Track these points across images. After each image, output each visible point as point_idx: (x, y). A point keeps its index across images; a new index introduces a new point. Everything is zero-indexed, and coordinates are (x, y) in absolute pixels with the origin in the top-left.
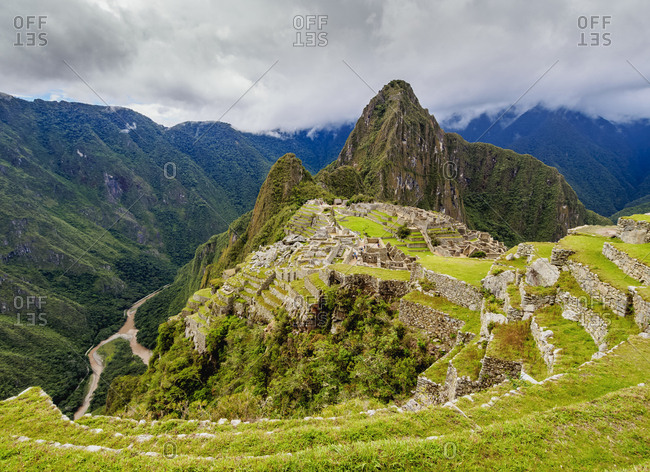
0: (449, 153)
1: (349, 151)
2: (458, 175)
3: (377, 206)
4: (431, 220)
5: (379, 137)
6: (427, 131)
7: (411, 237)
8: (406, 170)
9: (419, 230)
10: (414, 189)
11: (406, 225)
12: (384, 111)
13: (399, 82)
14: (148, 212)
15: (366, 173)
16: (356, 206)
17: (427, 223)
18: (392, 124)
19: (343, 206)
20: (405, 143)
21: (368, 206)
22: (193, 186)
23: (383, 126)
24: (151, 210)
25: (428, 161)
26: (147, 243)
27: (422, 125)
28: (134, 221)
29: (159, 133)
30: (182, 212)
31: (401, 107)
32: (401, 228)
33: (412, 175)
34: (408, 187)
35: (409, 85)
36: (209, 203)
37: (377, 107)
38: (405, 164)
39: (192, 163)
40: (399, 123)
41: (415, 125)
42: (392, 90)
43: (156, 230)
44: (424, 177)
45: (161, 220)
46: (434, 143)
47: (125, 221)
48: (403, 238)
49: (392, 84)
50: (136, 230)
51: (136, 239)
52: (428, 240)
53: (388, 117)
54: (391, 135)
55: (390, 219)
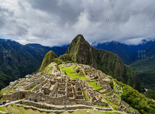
0: (93, 51)
1: (69, 50)
2: (95, 56)
3: (72, 64)
4: (85, 67)
5: (76, 47)
6: (87, 46)
7: (80, 72)
8: (82, 55)
9: (82, 70)
10: (84, 60)
11: (78, 69)
12: (77, 41)
13: (80, 35)
14: (16, 67)
15: (72, 56)
16: (67, 64)
17: (84, 68)
18: (79, 44)
19: (64, 64)
20: (82, 49)
21: (70, 64)
22: (29, 59)
23: (77, 45)
24: (17, 66)
25: (88, 53)
26: (15, 75)
27: (86, 45)
28: (12, 69)
29: (21, 46)
30: (26, 66)
31: (81, 40)
32: (77, 70)
33: (84, 56)
34: (83, 59)
35: (82, 36)
36: (34, 64)
37: (75, 40)
38: (82, 54)
39: (29, 54)
40: (80, 44)
41: (84, 45)
42: (78, 37)
43: (18, 71)
44: (87, 57)
45: (19, 69)
46: (89, 49)
47: (9, 69)
48: (77, 73)
49: (79, 35)
50: (12, 72)
51: (11, 74)
52: (84, 73)
53: (78, 43)
54: (78, 47)
55: (75, 67)
